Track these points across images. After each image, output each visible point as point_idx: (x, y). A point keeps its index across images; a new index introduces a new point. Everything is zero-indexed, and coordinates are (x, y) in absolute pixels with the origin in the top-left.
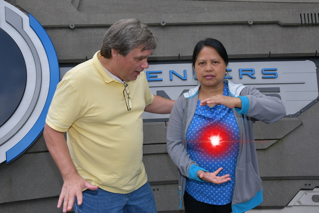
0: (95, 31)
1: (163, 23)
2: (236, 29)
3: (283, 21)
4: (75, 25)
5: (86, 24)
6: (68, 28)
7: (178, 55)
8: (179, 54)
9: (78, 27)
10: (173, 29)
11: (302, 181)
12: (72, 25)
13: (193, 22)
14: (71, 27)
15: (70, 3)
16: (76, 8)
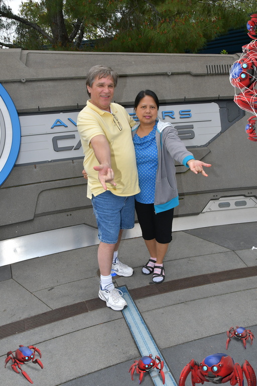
0: (43, 83)
2: (158, 79)
3: (194, 72)
4: (26, 79)
5: (35, 78)
6: (20, 82)
9: (28, 81)
11: (212, 194)
12: (23, 80)
14: (23, 81)
15: (19, 60)
16: (24, 64)
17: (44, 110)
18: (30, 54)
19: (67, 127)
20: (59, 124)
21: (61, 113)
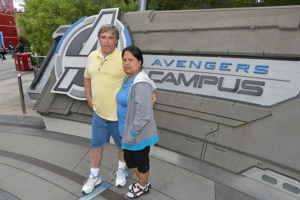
0: (156, 34)
1: (191, 28)
2: (243, 32)
3: (282, 25)
4: (146, 31)
5: (151, 30)
6: (141, 32)
8: (198, 50)
10: (199, 32)
12: (144, 31)
13: (211, 27)
15: (147, 18)
16: (149, 20)
17: (151, 52)
18: (157, 13)
19: (161, 65)
20: (157, 62)
21: (162, 55)
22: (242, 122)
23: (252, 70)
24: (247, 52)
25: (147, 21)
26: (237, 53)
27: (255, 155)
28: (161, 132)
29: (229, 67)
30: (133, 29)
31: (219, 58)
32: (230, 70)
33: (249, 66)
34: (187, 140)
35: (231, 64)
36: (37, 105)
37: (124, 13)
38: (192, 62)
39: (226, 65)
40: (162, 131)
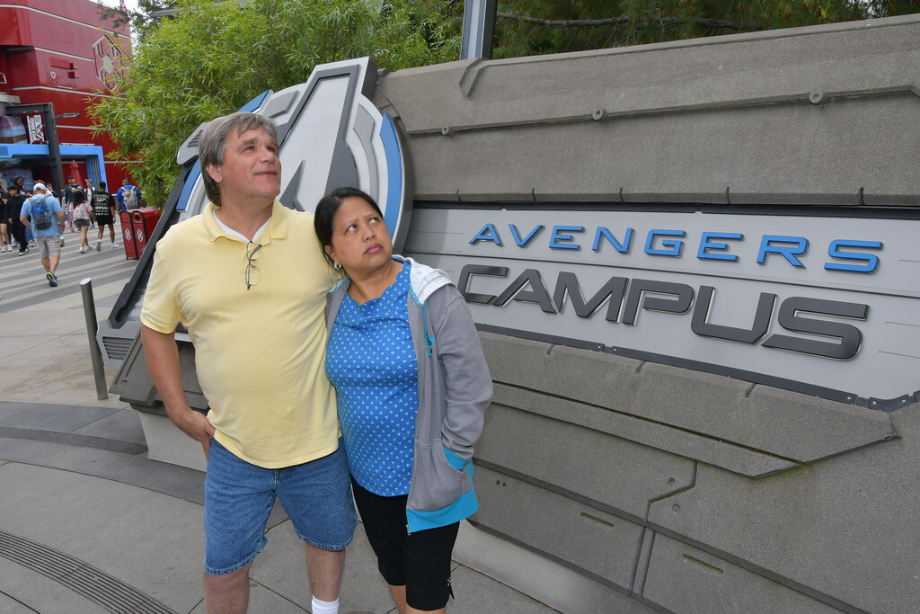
0: (483, 137)
1: (598, 113)
2: (781, 118)
7: (618, 191)
8: (621, 189)
9: (456, 133)
10: (626, 127)
12: (445, 129)
13: (667, 105)
14: (444, 132)
15: (458, 84)
16: (463, 94)
17: (469, 200)
18: (489, 68)
19: (500, 245)
20: (488, 234)
21: (504, 210)
22: (781, 461)
23: (818, 258)
24: (798, 192)
25: (457, 96)
26: (761, 195)
27: (834, 595)
28: (498, 482)
29: (735, 249)
30: (411, 126)
31: (698, 214)
32: (736, 260)
33: (808, 243)
34: (584, 517)
35: (741, 238)
36: (123, 377)
37: (386, 73)
38: (602, 234)
39: (722, 243)
40: (503, 479)
